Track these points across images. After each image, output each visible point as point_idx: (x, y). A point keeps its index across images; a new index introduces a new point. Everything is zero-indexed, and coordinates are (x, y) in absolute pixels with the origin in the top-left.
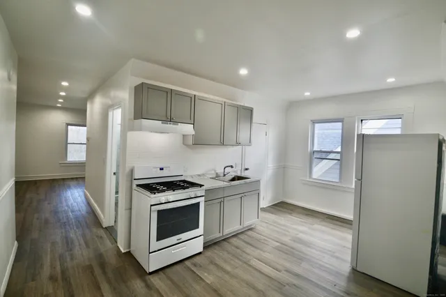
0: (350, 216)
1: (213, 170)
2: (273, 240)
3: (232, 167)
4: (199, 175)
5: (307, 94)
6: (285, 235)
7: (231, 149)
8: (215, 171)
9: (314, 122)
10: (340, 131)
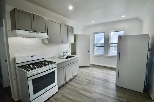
0: (115, 67)
1: (58, 54)
2: (85, 79)
3: (67, 52)
4: (52, 57)
5: (93, 22)
6: (89, 76)
7: (66, 45)
8: (59, 54)
9: (94, 33)
10: (104, 36)
